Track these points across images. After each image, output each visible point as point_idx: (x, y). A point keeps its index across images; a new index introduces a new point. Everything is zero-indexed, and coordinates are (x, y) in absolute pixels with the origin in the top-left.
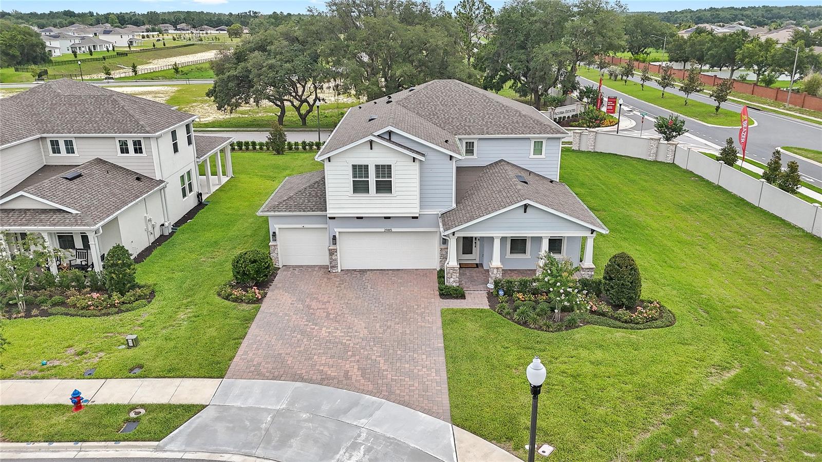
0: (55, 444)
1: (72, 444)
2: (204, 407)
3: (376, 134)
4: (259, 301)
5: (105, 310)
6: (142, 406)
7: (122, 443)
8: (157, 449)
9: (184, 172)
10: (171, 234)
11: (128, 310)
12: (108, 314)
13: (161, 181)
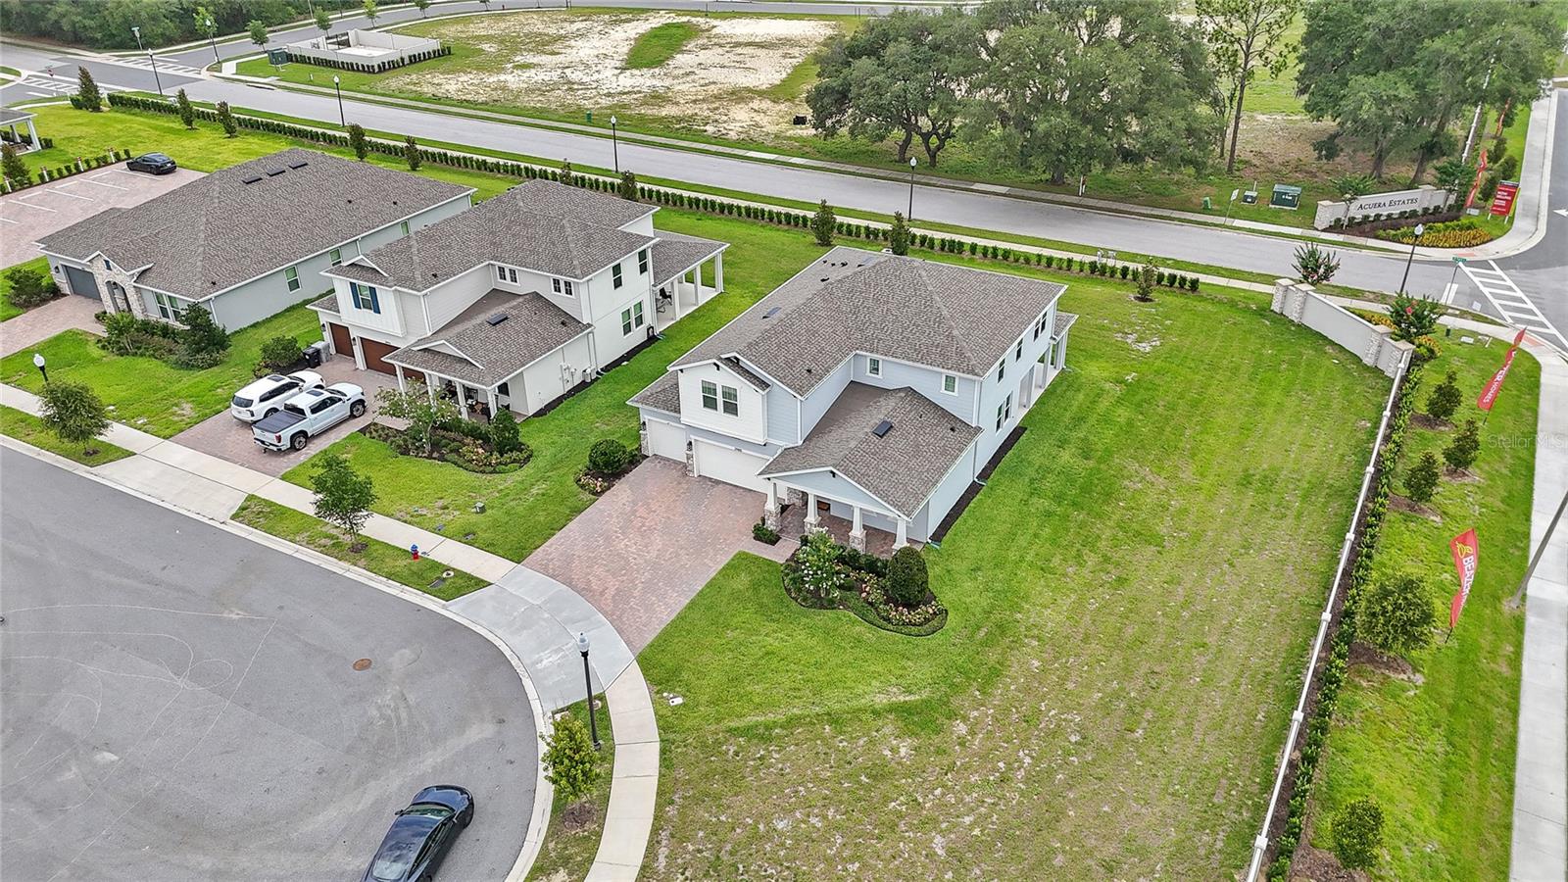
0: (390, 581)
1: (399, 584)
2: (490, 584)
3: (723, 356)
4: (598, 494)
5: (485, 468)
6: (454, 570)
7: (426, 595)
8: (444, 607)
9: (631, 305)
10: (593, 381)
11: (500, 472)
12: (483, 472)
13: (589, 325)
